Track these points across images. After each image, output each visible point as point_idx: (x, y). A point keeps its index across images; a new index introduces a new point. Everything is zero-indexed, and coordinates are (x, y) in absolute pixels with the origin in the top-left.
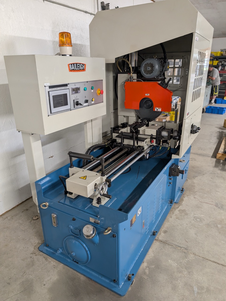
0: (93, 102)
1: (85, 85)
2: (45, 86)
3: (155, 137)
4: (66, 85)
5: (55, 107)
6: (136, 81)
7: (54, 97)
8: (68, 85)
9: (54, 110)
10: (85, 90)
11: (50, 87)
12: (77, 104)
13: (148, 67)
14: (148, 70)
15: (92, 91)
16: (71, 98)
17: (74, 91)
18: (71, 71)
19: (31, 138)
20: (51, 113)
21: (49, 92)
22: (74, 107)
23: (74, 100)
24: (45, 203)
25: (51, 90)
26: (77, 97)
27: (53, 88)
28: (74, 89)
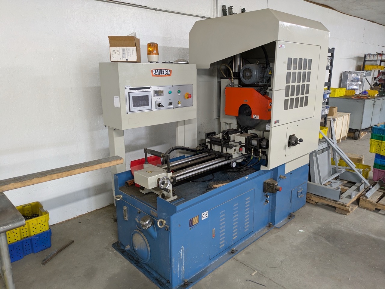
0: (179, 105)
1: (170, 88)
2: (126, 88)
3: (245, 145)
4: (149, 88)
5: (134, 106)
6: (238, 86)
7: (134, 98)
8: (150, 88)
9: (133, 109)
10: (169, 93)
11: (131, 89)
12: (160, 105)
13: (247, 73)
14: (247, 75)
15: (179, 94)
16: (153, 100)
17: (157, 94)
18: (155, 76)
19: (114, 133)
20: (130, 111)
21: (129, 93)
22: (156, 108)
23: (156, 102)
24: (119, 195)
25: (131, 91)
26: (159, 99)
27: (133, 90)
28: (157, 91)
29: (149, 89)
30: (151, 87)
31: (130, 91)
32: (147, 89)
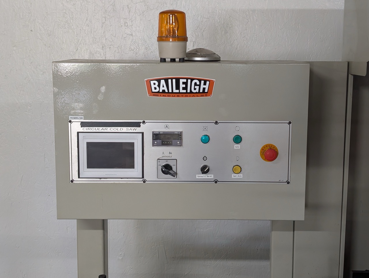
0: (237, 176)
1: (205, 129)
2: (71, 122)
4: (135, 124)
8: (141, 124)
9: (88, 172)
11: (85, 124)
15: (237, 147)
16: (150, 154)
17: (160, 141)
18: (158, 96)
20: (79, 177)
21: (78, 133)
22: (157, 177)
23: (158, 161)
26: (170, 153)
27: (91, 128)
28: (159, 134)
29: (139, 126)
30: (144, 122)
31: (81, 129)
32: (132, 128)
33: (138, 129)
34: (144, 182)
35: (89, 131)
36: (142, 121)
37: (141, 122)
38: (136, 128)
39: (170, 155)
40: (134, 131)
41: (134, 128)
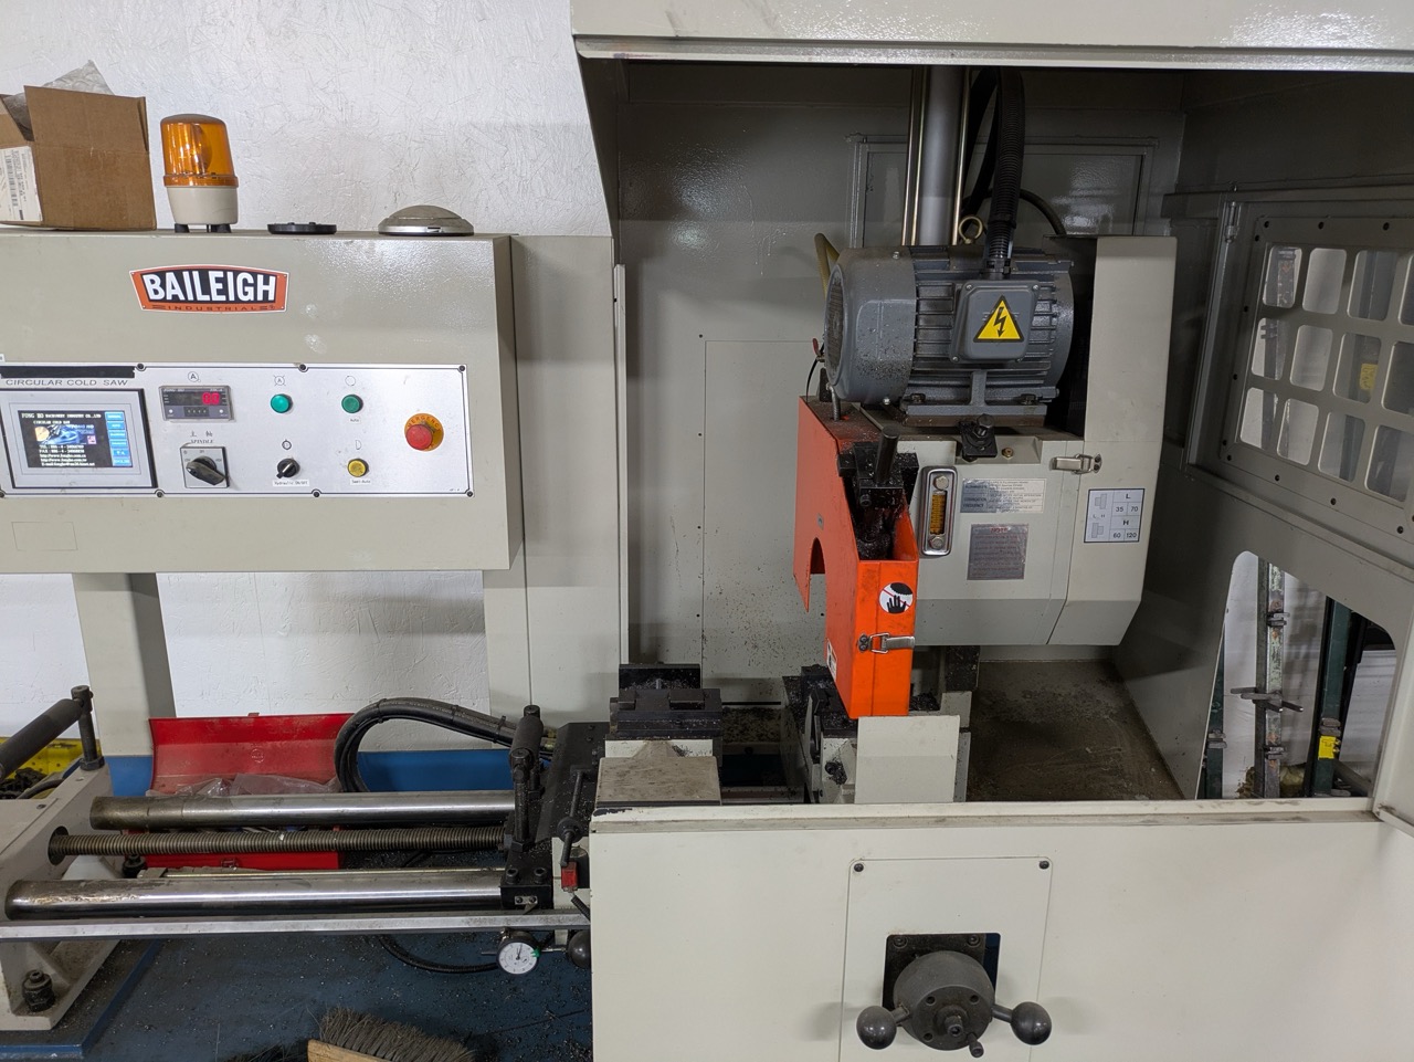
0: (361, 482)
1: (279, 381)
4: (127, 372)
8: (136, 371)
9: (28, 475)
16: (165, 438)
17: (182, 408)
18: (163, 308)
20: (14, 487)
22: (186, 485)
23: (182, 450)
25: (13, 383)
26: (207, 434)
27: (25, 380)
28: (176, 393)
29: (132, 376)
30: (140, 367)
32: (116, 379)
33: (129, 383)
34: (160, 495)
35: (20, 386)
36: (136, 364)
37: (133, 368)
38: (125, 380)
39: (209, 438)
40: (122, 386)
41: (121, 379)
